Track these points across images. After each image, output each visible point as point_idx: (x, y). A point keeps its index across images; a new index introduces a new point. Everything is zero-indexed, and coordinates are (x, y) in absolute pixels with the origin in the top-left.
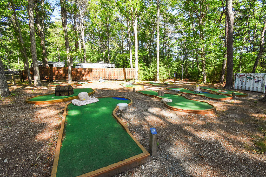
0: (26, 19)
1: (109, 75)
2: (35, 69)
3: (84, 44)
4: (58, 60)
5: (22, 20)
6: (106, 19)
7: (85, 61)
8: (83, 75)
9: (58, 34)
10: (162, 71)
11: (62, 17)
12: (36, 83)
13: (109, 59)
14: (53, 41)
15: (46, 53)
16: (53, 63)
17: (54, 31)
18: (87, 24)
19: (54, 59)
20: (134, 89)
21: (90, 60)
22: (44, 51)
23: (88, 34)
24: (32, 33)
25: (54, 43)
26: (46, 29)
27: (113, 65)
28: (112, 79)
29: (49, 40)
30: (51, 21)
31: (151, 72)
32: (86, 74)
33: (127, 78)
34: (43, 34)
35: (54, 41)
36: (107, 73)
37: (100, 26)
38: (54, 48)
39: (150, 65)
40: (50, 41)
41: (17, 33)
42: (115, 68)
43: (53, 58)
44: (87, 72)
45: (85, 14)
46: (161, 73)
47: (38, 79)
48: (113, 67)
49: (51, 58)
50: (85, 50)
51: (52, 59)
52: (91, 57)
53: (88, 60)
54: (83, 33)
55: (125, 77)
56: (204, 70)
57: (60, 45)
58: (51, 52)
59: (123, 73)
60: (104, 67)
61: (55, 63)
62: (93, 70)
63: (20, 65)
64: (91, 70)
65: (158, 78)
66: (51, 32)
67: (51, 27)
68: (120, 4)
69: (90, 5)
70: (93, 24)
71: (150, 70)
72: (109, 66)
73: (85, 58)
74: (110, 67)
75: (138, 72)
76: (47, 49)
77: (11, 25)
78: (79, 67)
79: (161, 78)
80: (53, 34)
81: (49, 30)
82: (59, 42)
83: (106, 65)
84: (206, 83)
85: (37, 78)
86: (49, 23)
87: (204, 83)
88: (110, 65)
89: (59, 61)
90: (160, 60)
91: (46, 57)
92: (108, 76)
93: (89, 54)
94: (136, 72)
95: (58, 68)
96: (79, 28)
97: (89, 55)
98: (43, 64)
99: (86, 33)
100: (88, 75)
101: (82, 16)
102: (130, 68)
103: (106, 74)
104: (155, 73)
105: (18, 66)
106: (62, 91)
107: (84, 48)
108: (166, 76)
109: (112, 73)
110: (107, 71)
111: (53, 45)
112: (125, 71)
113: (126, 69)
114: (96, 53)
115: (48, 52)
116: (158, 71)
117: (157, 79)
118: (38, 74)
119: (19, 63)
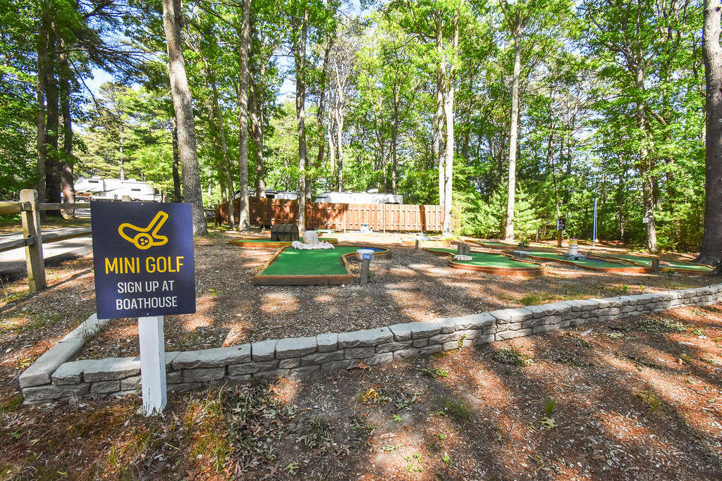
0: (230, 102)
1: (385, 219)
2: (242, 199)
3: (340, 150)
4: (284, 189)
5: (225, 105)
6: (394, 89)
7: (340, 189)
8: (328, 216)
9: (289, 130)
10: (521, 214)
11: (298, 97)
12: (242, 226)
13: (394, 183)
14: (278, 146)
15: (263, 173)
16: (275, 193)
17: (283, 124)
18: (352, 103)
19: (278, 185)
20: (417, 242)
21: (350, 186)
22: (259, 168)
23: (353, 127)
24: (243, 134)
25: (281, 149)
26: (267, 121)
27: (399, 198)
28: (392, 229)
29: (270, 143)
30: (277, 102)
31: (493, 215)
32: (334, 214)
33: (428, 229)
34: (261, 132)
35: (281, 145)
36: (380, 215)
37: (379, 106)
38: (279, 161)
39: (492, 197)
40: (273, 146)
41: (215, 130)
42: (404, 203)
43: (276, 184)
44: (337, 211)
45: (347, 81)
46: (518, 219)
47: (246, 218)
48: (399, 202)
49: (271, 183)
50: (340, 164)
51: (273, 185)
52: (355, 181)
53: (347, 187)
54: (341, 125)
55: (424, 227)
56: (650, 211)
57: (293, 153)
58: (272, 170)
59: (419, 216)
60: (378, 201)
61: (278, 192)
62: (350, 208)
63: (211, 196)
64: (345, 207)
65: (510, 230)
66: (276, 127)
67: (276, 116)
68: (415, 59)
69: (359, 60)
70: (365, 102)
71: (489, 210)
72: (388, 199)
73: (340, 182)
74: (390, 201)
75: (450, 213)
76: (265, 163)
77: (204, 115)
78: (323, 201)
79: (517, 232)
80: (279, 130)
81: (273, 122)
82: (288, 148)
83: (383, 197)
84: (654, 249)
85: (244, 215)
86: (273, 108)
87: (650, 249)
88: (391, 197)
89: (287, 189)
90: (517, 186)
91: (263, 179)
92: (382, 222)
93: (350, 174)
94: (447, 213)
95: (283, 202)
96: (332, 113)
97: (349, 176)
98: (255, 194)
99: (348, 124)
100: (339, 216)
101: (339, 86)
102: (438, 204)
103: (378, 216)
104: (502, 218)
105: (207, 199)
106: (280, 233)
107: (340, 159)
108: (531, 225)
109: (392, 216)
110: (381, 212)
111: (277, 155)
112: (424, 212)
113: (427, 207)
114: (366, 171)
115: (267, 169)
116: (511, 212)
117: (507, 235)
118: (247, 208)
119: (209, 193)
